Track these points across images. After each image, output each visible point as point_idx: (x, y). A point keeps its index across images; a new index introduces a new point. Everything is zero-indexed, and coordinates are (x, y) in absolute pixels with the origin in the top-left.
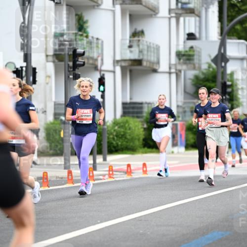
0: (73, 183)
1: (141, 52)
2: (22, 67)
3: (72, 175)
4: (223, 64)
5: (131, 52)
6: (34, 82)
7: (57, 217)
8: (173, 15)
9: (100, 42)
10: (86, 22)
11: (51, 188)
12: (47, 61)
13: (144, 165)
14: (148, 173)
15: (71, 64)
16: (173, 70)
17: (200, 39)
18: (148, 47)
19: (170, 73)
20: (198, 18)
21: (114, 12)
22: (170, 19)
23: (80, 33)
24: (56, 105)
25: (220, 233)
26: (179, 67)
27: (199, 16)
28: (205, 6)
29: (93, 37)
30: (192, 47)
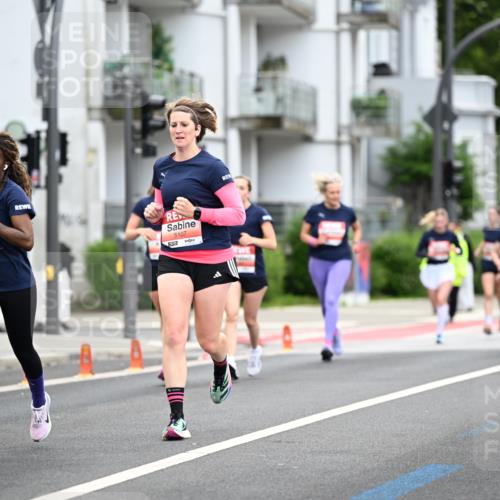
0: (142, 366)
1: (279, 100)
2: (38, 132)
3: (139, 351)
4: (446, 125)
5: (260, 100)
6: (64, 161)
7: (109, 436)
8: (345, 25)
9: (196, 80)
10: (168, 40)
11: (97, 376)
12: (90, 119)
13: (287, 330)
14: (293, 345)
15: (138, 125)
16: (345, 138)
17: (398, 74)
18: (295, 91)
19: (338, 144)
20: (394, 33)
21: (224, 19)
22: (338, 33)
23: (157, 62)
24: (109, 208)
25: (439, 467)
26: (357, 132)
27: (397, 27)
28: (409, 7)
29: (182, 72)
30: (382, 92)
